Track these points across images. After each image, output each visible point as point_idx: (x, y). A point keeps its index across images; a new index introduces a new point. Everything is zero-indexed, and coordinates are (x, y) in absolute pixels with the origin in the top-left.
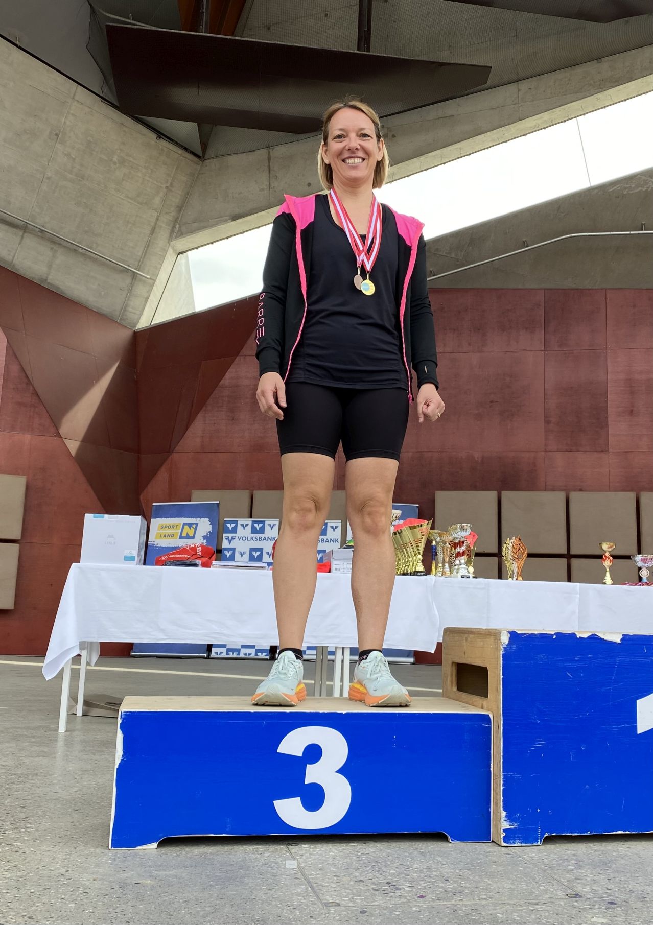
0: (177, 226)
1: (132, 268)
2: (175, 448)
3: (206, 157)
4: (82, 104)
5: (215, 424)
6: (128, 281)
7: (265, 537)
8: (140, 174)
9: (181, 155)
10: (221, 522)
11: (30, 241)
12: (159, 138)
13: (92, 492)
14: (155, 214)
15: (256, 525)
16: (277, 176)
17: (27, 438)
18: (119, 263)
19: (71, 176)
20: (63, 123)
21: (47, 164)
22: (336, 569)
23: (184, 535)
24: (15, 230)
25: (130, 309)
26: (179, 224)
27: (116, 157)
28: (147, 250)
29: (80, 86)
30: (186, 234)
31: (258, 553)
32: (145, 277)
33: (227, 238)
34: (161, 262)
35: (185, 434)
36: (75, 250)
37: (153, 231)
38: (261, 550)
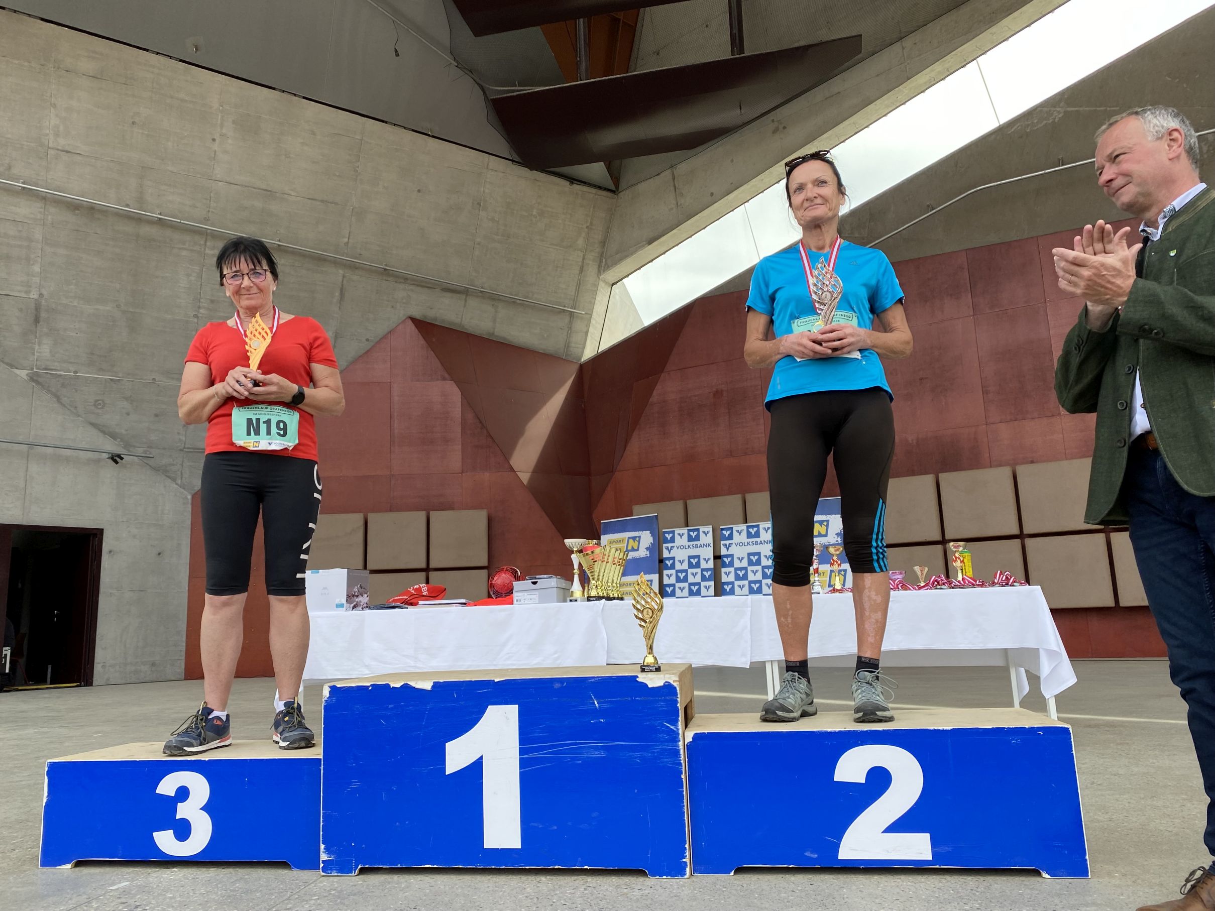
0: (604, 260)
1: (568, 308)
2: (617, 468)
3: (619, 191)
4: (496, 171)
5: (648, 440)
6: (567, 320)
7: (701, 545)
8: (560, 221)
9: (595, 194)
10: (661, 533)
11: (473, 302)
12: (572, 183)
13: (547, 519)
14: (581, 254)
15: (691, 533)
16: (683, 194)
17: (486, 476)
18: (554, 306)
19: (498, 237)
20: (482, 192)
21: (475, 231)
22: (517, 601)
23: (630, 548)
24: (458, 295)
25: (573, 345)
26: (605, 258)
27: (535, 211)
28: (579, 288)
29: (491, 156)
30: (612, 266)
31: (696, 560)
32: (581, 314)
33: (652, 261)
34: (594, 296)
35: (624, 452)
36: (514, 302)
37: (582, 270)
38: (698, 557)
